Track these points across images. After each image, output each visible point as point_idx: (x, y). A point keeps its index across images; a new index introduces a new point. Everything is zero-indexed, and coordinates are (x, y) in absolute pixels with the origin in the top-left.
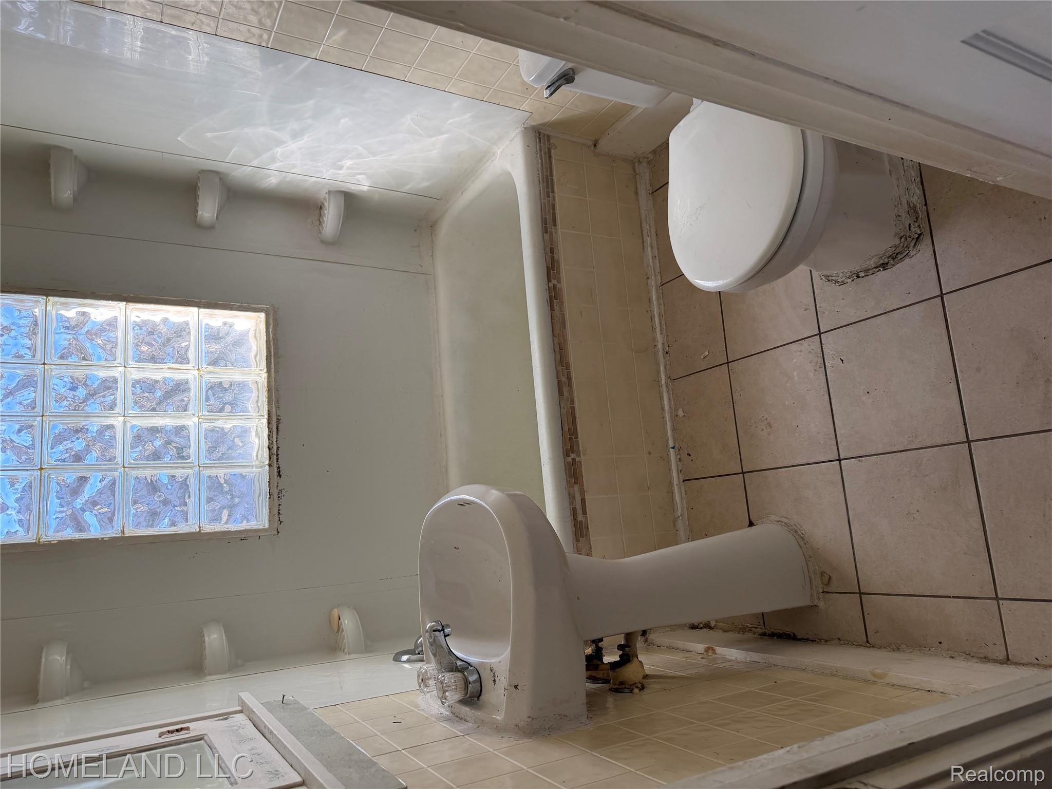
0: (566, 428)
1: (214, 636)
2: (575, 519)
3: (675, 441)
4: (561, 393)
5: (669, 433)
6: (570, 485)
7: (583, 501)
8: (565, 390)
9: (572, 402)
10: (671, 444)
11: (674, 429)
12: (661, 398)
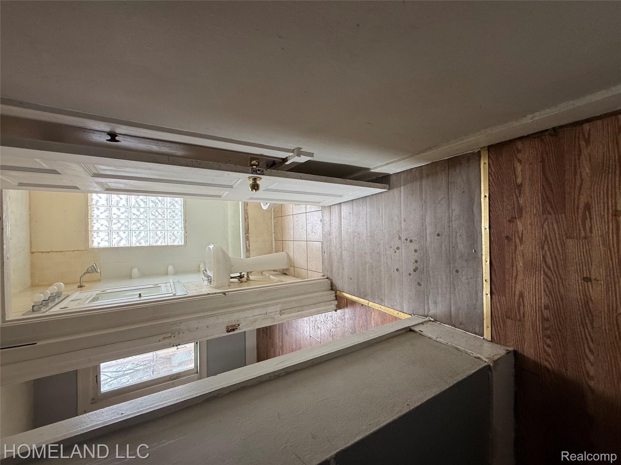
0: (246, 228)
1: (170, 267)
2: (247, 248)
3: (274, 231)
4: (245, 220)
5: (273, 229)
6: (246, 241)
7: (249, 244)
8: (247, 220)
9: (248, 222)
10: (273, 232)
11: (274, 229)
12: (272, 221)
